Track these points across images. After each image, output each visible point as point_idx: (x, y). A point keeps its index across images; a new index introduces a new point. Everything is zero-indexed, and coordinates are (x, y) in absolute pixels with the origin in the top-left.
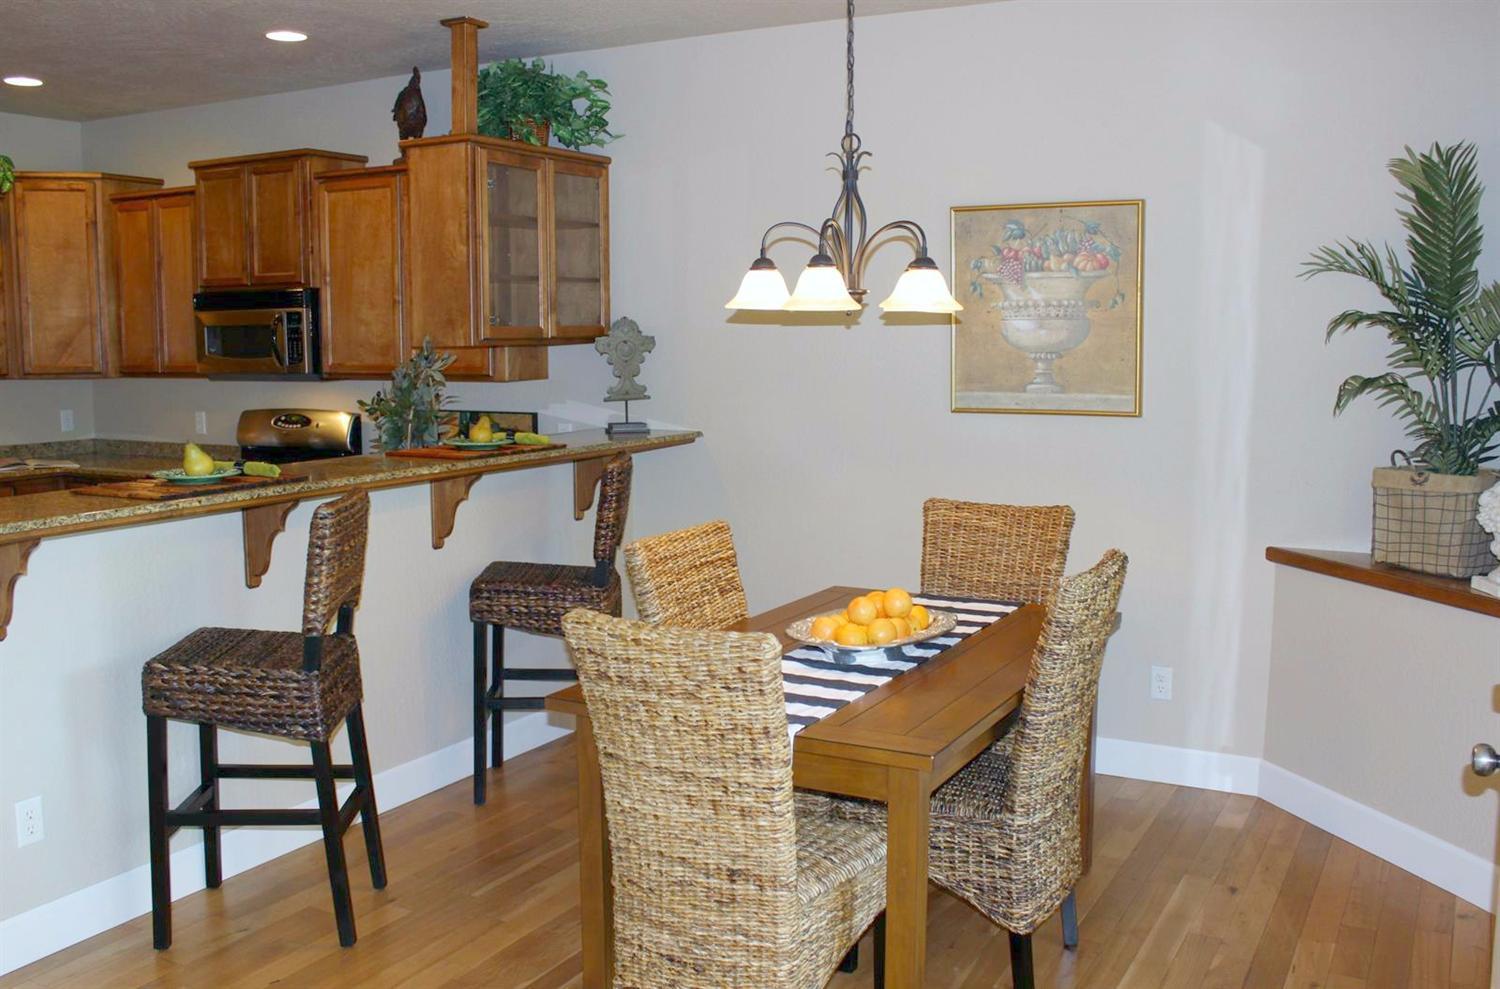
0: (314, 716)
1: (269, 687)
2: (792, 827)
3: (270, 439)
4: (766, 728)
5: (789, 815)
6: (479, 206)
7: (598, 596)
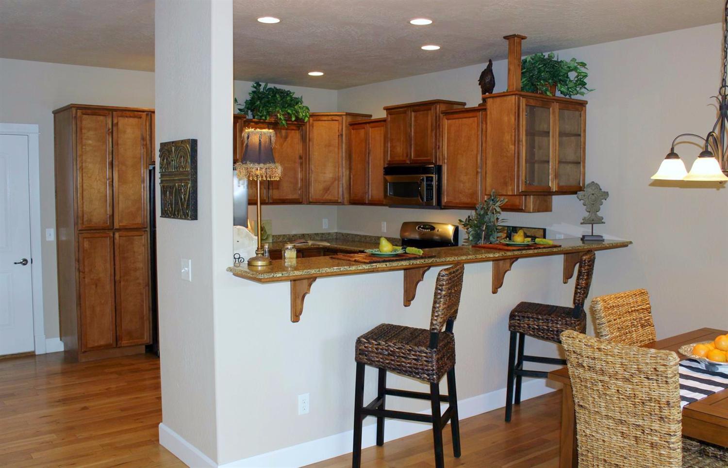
0: (433, 370)
1: (412, 355)
2: (680, 457)
3: (416, 236)
4: (668, 402)
5: (679, 450)
6: (521, 126)
7: (575, 323)
